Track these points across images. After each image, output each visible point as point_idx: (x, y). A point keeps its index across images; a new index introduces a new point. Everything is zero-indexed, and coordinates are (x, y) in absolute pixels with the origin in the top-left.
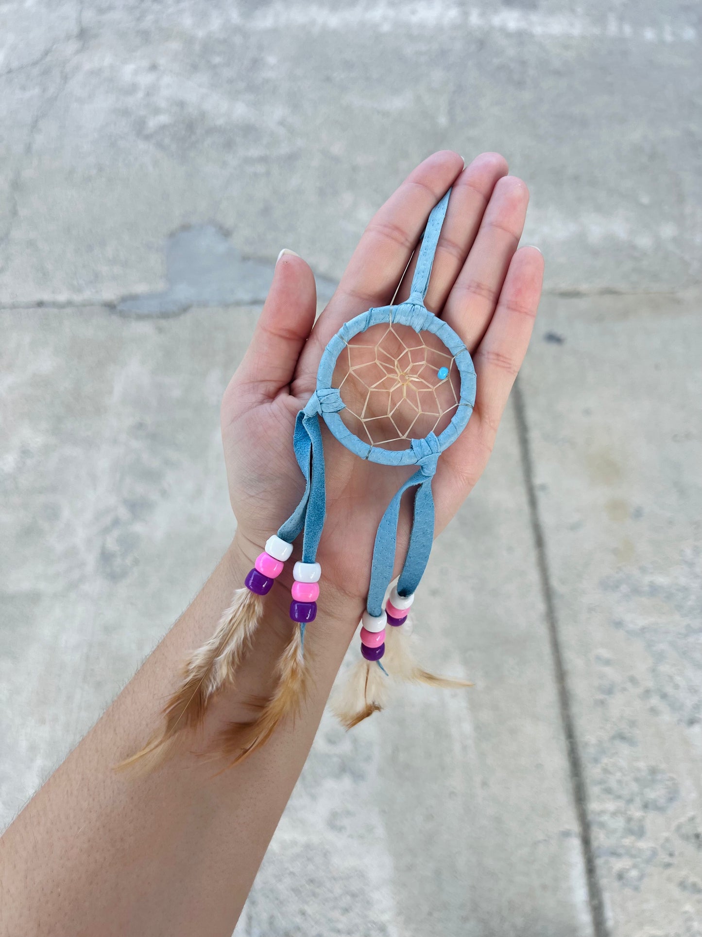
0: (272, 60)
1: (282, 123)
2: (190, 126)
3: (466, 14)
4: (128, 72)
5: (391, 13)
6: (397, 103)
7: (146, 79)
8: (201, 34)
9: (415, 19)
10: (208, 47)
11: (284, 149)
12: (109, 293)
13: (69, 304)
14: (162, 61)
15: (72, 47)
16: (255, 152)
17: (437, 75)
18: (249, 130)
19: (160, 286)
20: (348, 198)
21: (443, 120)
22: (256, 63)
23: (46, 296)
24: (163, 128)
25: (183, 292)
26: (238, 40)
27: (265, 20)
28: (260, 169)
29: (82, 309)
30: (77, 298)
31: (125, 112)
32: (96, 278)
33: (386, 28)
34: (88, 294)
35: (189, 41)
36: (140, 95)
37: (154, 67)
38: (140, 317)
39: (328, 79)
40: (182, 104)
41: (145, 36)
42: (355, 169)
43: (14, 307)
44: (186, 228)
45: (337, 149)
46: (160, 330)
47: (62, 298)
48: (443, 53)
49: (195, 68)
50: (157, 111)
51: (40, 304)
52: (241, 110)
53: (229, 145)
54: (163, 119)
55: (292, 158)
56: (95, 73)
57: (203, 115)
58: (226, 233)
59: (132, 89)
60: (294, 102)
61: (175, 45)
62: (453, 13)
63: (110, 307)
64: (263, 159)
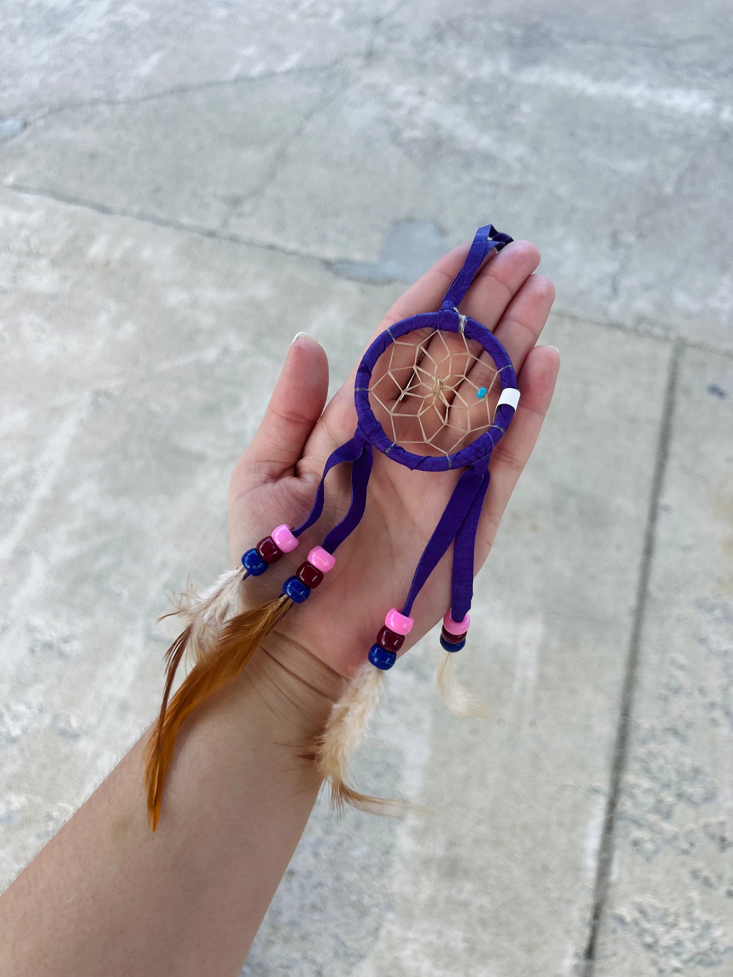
0: (526, 108)
1: (520, 160)
2: (438, 144)
3: (719, 109)
4: (399, 91)
5: (648, 93)
6: (630, 167)
7: (412, 101)
8: (470, 75)
9: (668, 103)
10: (473, 87)
11: (515, 180)
12: (330, 253)
13: (294, 253)
14: (431, 90)
15: (357, 63)
16: (488, 176)
17: (675, 152)
18: (488, 159)
19: (374, 259)
20: (559, 231)
21: (668, 189)
22: (512, 108)
23: (278, 241)
24: (415, 141)
25: (391, 268)
26: (501, 87)
27: (530, 76)
28: (488, 190)
29: (304, 260)
30: (304, 250)
31: (386, 122)
32: (322, 240)
33: (639, 104)
34: (313, 249)
35: (458, 78)
36: (403, 112)
37: (421, 93)
38: (351, 278)
39: (572, 134)
40: (436, 126)
41: (422, 68)
42: (573, 210)
43: (251, 244)
44: (410, 220)
45: (563, 190)
46: (363, 292)
47: (292, 246)
48: (687, 135)
49: (456, 100)
50: (413, 126)
51: (272, 247)
52: (486, 141)
53: (467, 165)
54: (417, 134)
55: (519, 189)
56: (372, 87)
57: (452, 138)
58: (442, 232)
59: (398, 105)
60: (536, 146)
61: (445, 80)
62: (707, 106)
63: (328, 264)
64: (494, 184)
